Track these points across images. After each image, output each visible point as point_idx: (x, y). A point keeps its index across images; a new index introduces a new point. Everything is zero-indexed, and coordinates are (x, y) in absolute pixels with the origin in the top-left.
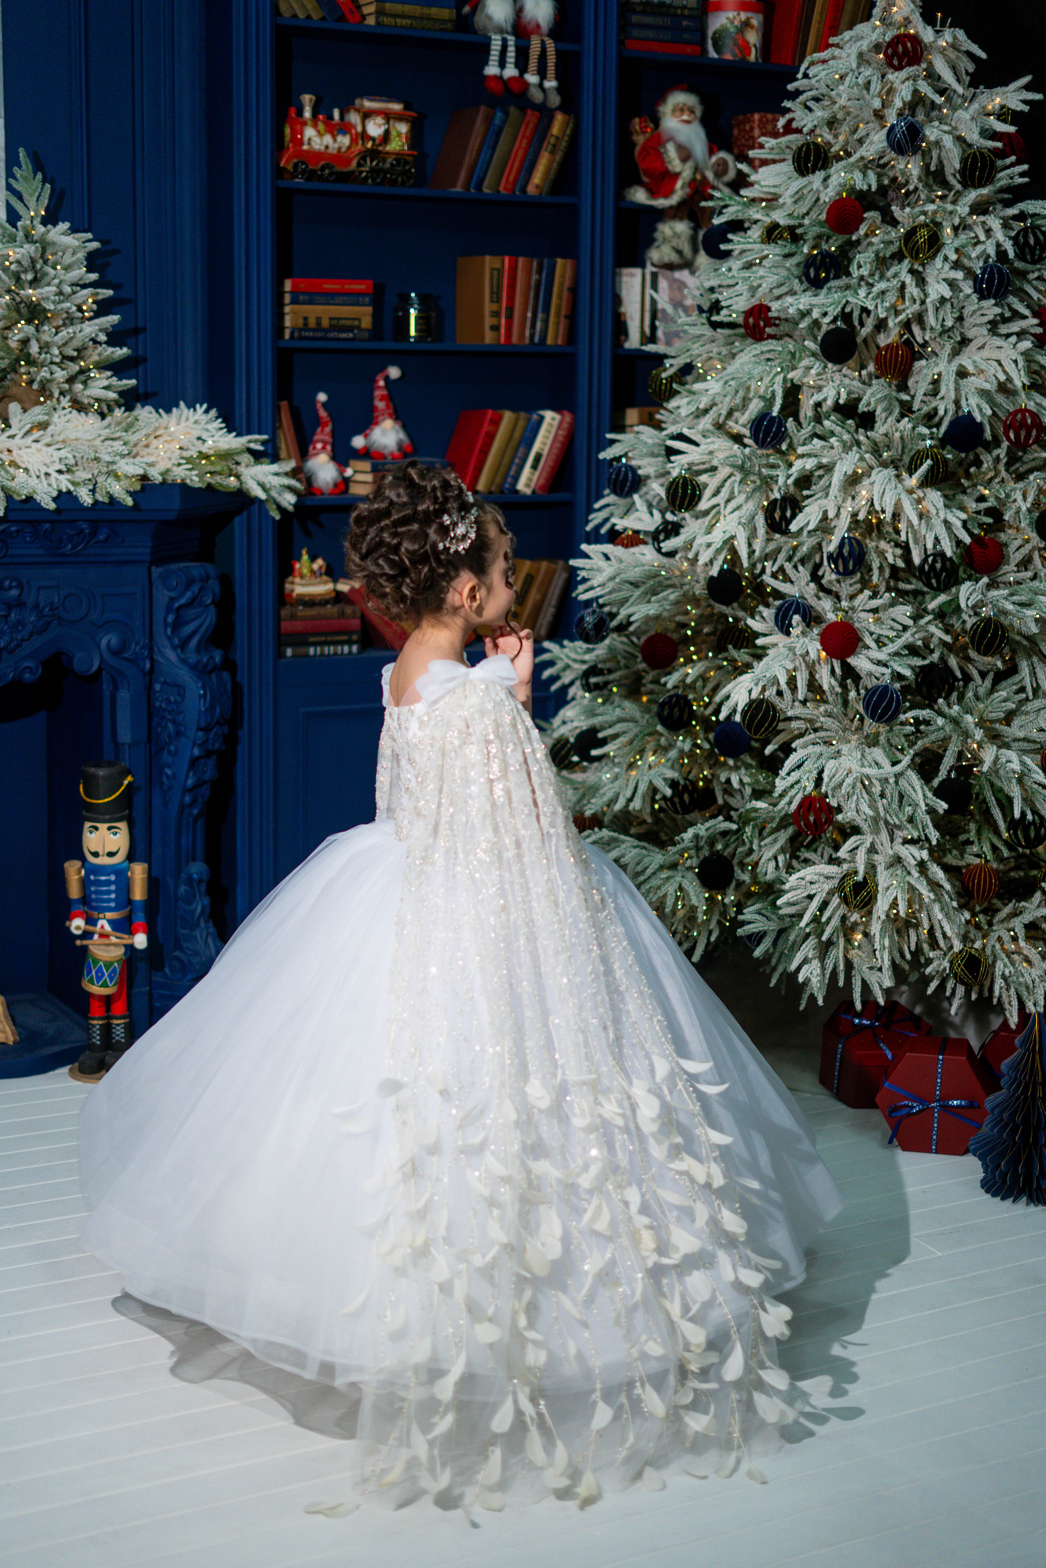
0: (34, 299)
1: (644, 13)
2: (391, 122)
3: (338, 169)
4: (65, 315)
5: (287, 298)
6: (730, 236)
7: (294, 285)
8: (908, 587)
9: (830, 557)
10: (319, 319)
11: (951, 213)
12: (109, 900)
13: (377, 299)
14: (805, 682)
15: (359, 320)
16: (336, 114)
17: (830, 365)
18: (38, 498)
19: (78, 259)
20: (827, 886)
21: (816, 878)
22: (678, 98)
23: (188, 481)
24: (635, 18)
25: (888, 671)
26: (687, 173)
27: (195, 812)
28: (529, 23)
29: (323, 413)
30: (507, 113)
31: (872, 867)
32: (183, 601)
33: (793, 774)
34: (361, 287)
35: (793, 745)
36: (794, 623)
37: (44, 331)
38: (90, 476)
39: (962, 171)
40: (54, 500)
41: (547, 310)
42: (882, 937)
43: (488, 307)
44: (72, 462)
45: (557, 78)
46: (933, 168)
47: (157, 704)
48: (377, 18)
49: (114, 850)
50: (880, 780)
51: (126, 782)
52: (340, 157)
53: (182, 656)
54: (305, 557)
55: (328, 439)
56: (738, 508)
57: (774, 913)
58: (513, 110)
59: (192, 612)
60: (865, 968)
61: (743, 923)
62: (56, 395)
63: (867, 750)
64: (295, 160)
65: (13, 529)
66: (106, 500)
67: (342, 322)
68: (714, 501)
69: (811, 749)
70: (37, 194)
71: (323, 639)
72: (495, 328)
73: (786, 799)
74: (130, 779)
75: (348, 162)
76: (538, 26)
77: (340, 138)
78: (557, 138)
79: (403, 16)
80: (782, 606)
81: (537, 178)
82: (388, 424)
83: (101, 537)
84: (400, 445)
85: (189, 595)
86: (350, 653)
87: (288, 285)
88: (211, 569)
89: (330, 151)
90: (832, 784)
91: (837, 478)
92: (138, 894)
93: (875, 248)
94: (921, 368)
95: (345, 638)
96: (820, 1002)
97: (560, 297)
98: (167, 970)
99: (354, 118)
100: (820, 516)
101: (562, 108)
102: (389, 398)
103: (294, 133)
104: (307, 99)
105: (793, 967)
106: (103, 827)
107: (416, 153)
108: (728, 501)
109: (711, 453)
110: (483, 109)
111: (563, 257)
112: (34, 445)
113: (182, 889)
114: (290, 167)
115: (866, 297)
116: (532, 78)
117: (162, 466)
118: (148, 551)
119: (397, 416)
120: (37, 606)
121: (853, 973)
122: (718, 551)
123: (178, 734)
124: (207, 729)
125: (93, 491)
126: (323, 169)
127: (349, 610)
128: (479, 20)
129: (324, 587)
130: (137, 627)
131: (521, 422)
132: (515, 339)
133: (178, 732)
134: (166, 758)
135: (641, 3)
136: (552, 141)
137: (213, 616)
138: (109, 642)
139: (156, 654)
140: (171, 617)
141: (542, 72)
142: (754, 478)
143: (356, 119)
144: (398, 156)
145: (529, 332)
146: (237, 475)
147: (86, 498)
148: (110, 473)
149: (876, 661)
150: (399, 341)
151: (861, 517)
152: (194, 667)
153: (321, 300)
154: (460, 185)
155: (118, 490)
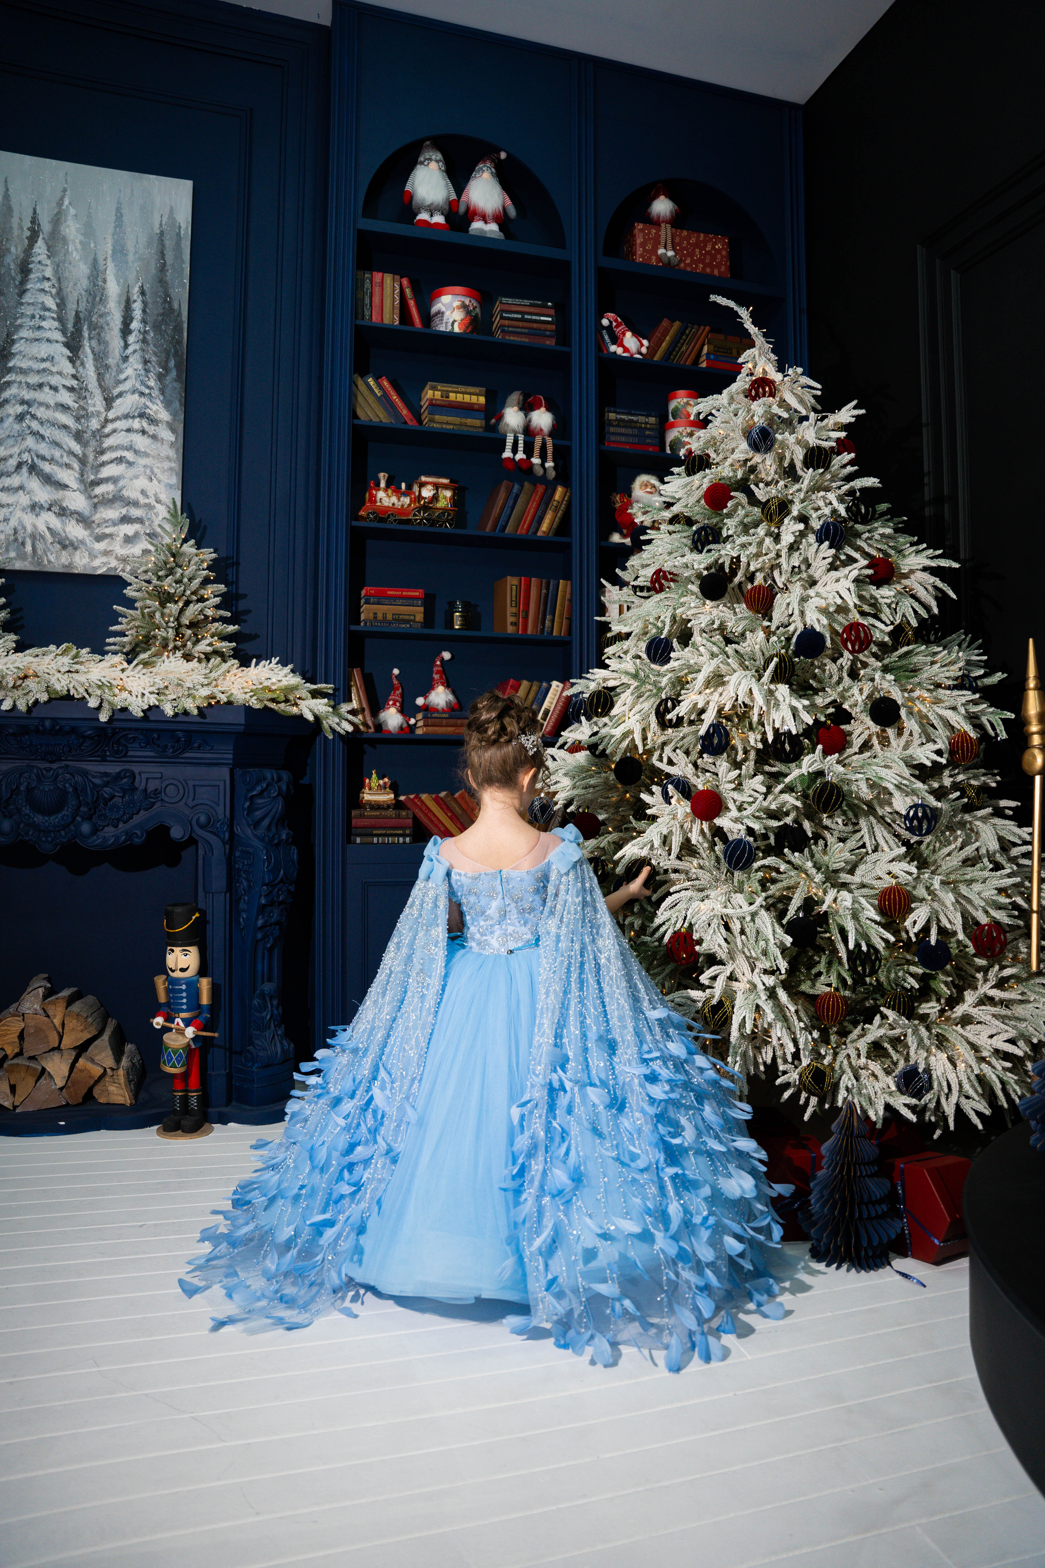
1: (618, 426)
2: (440, 490)
3: (401, 517)
5: (363, 601)
7: (367, 593)
8: (774, 769)
9: (701, 739)
10: (385, 615)
11: (799, 490)
13: (429, 603)
14: (679, 840)
15: (415, 616)
16: (403, 485)
17: (708, 602)
18: (131, 709)
19: (205, 564)
24: (609, 429)
25: (744, 828)
27: (269, 945)
28: (536, 428)
29: (395, 682)
30: (522, 486)
31: (730, 993)
32: (254, 792)
33: (667, 913)
34: (416, 594)
35: (671, 892)
36: (673, 794)
40: (143, 711)
41: (553, 613)
43: (510, 610)
45: (554, 461)
46: (786, 464)
47: (237, 866)
48: (431, 424)
50: (740, 920)
52: (402, 511)
53: (256, 832)
54: (374, 776)
55: (398, 698)
56: (639, 711)
58: (526, 484)
59: (260, 801)
63: (732, 895)
64: (367, 512)
67: (401, 617)
68: (624, 708)
69: (683, 894)
70: (180, 526)
71: (384, 832)
72: (515, 624)
73: (661, 933)
74: (197, 915)
75: (407, 513)
76: (541, 430)
77: (402, 499)
78: (558, 502)
79: (447, 423)
80: (666, 783)
81: (544, 527)
82: (441, 689)
84: (448, 703)
85: (259, 788)
86: (404, 842)
87: (363, 593)
89: (396, 506)
92: (205, 1000)
93: (740, 516)
94: (780, 602)
95: (400, 832)
97: (563, 606)
100: (691, 706)
101: (560, 481)
102: (443, 672)
103: (371, 495)
104: (385, 477)
106: (177, 950)
107: (457, 509)
110: (505, 483)
111: (564, 579)
113: (255, 1001)
114: (364, 515)
117: (231, 693)
118: (231, 756)
119: (448, 685)
120: (146, 791)
123: (252, 888)
124: (270, 885)
125: (175, 707)
126: (389, 517)
127: (404, 813)
128: (501, 427)
129: (388, 797)
130: (220, 810)
131: (534, 688)
132: (529, 632)
133: (249, 887)
134: (243, 905)
135: (616, 420)
136: (555, 504)
137: (279, 806)
138: (198, 819)
139: (238, 830)
140: (248, 804)
141: (543, 457)
142: (650, 687)
143: (416, 488)
144: (444, 510)
145: (540, 627)
146: (296, 705)
147: (169, 711)
148: (189, 695)
149: (736, 820)
150: (448, 632)
151: (727, 708)
152: (262, 840)
153: (387, 601)
154: (488, 529)
155: (191, 706)
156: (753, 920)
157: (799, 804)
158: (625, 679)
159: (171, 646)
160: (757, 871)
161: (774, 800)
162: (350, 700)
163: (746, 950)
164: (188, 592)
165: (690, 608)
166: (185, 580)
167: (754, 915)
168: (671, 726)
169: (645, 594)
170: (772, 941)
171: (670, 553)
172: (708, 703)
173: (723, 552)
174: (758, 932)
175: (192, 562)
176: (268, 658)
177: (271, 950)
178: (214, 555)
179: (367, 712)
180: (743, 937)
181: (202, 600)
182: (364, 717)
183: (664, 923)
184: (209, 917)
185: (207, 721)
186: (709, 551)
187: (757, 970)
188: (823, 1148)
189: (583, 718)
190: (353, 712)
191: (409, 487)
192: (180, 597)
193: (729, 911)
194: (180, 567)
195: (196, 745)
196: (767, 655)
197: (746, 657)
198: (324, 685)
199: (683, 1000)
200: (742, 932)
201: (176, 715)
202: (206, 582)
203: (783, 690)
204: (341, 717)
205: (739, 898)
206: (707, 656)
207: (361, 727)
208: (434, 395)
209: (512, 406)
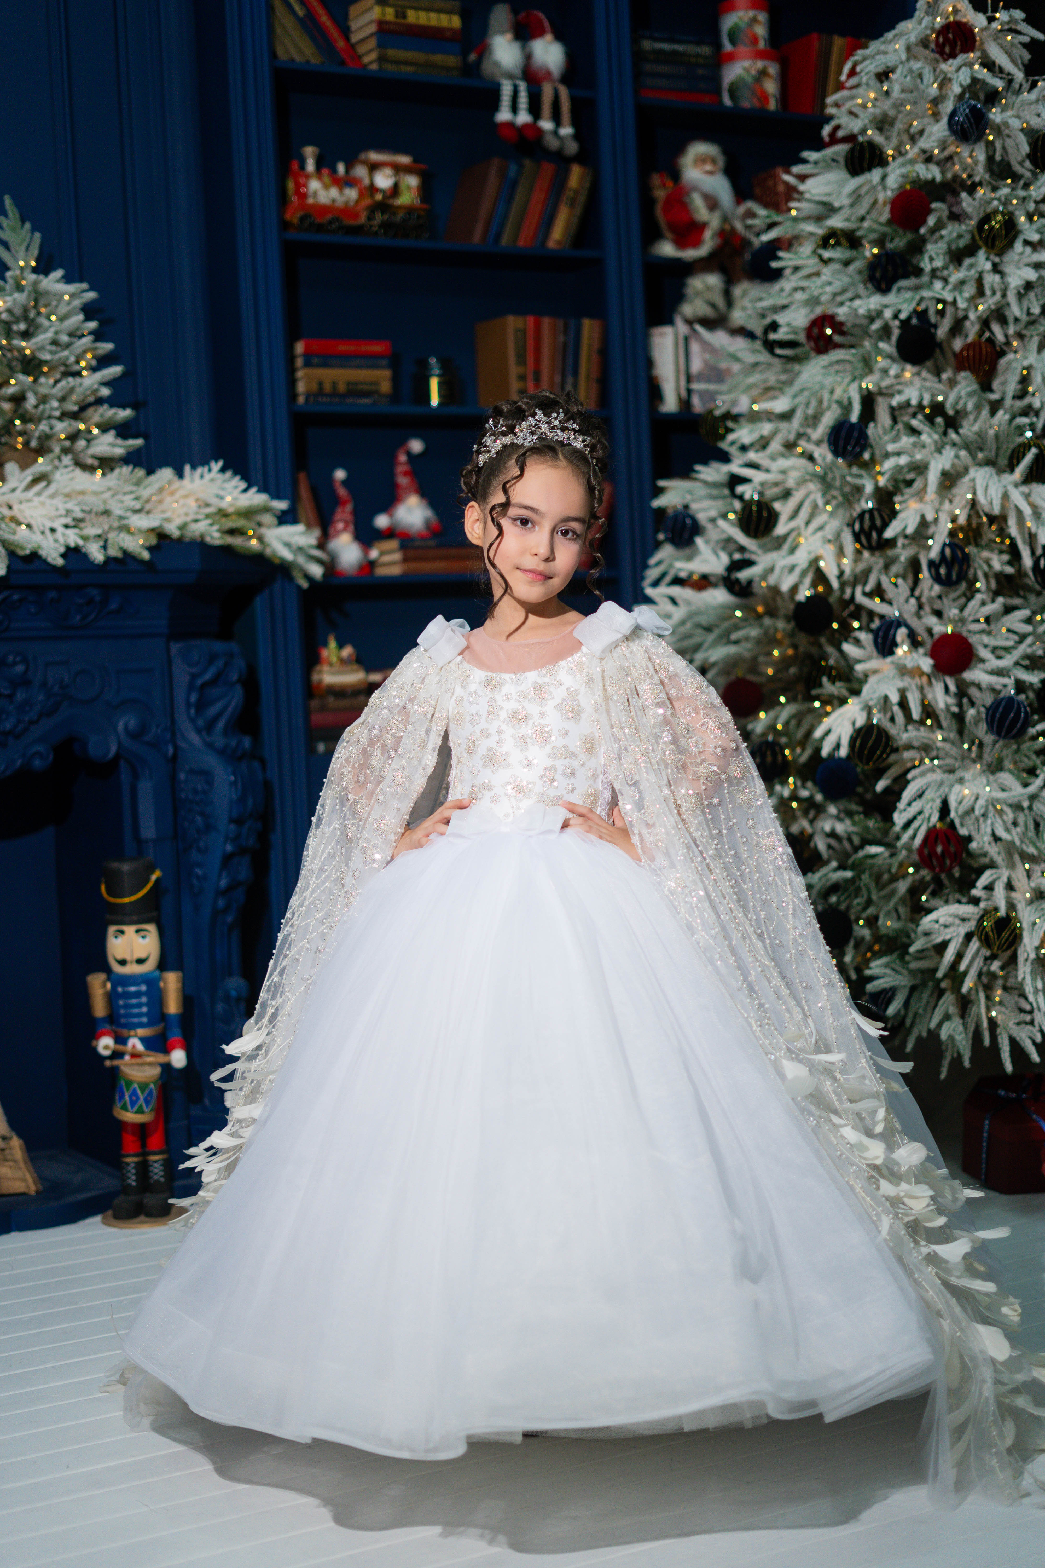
0: (28, 352)
1: (657, 61)
2: (400, 175)
3: (348, 222)
4: (62, 369)
5: (299, 362)
6: (781, 254)
7: (307, 347)
9: (931, 564)
10: (334, 385)
11: (1024, 199)
12: (140, 1015)
13: (395, 363)
14: (918, 702)
15: (378, 384)
16: (341, 168)
17: (909, 367)
18: (43, 553)
19: (75, 308)
20: (963, 930)
21: (950, 920)
22: (699, 149)
23: (208, 539)
24: (648, 67)
25: (1010, 682)
26: (715, 222)
27: (230, 919)
28: (540, 69)
29: (342, 492)
30: (521, 166)
31: (1011, 906)
32: (207, 677)
33: (914, 804)
34: (377, 348)
35: (909, 776)
36: (899, 639)
37: (41, 384)
38: (98, 531)
39: (1031, 157)
40: (63, 556)
41: (576, 373)
42: (1034, 979)
43: (514, 370)
44: (80, 515)
45: (573, 125)
46: (998, 158)
47: (183, 795)
48: (380, 65)
49: (142, 955)
50: (1011, 806)
51: (154, 877)
52: (347, 211)
53: (209, 739)
54: (333, 644)
55: (349, 517)
56: (821, 528)
57: (903, 967)
58: (526, 163)
59: (216, 691)
60: (1011, 1024)
61: (871, 979)
62: (57, 450)
63: (991, 778)
64: (299, 214)
65: (16, 597)
66: (119, 555)
67: (360, 387)
68: (793, 524)
69: (930, 777)
70: (25, 244)
73: (910, 832)
75: (357, 216)
76: (549, 73)
77: (346, 191)
78: (576, 191)
79: (406, 63)
80: (879, 629)
81: (558, 233)
82: (412, 500)
83: (113, 606)
84: (427, 523)
85: (212, 670)
87: (299, 347)
88: (234, 646)
89: (337, 204)
90: (961, 810)
91: (933, 477)
92: (173, 1007)
93: (946, 239)
94: (1009, 363)
96: (967, 1064)
97: (589, 360)
98: (207, 1102)
99: (360, 172)
100: (918, 519)
101: (580, 158)
102: (413, 473)
103: (298, 186)
104: (310, 152)
105: (933, 1025)
106: (130, 930)
107: (428, 207)
108: (808, 523)
109: (784, 472)
110: (496, 162)
111: (591, 316)
112: (36, 499)
113: (220, 1007)
114: (295, 220)
115: (943, 288)
116: (546, 125)
117: (178, 521)
118: (166, 623)
119: (421, 493)
120: (44, 684)
121: (999, 1031)
122: (804, 574)
123: (209, 827)
124: (238, 821)
125: (105, 547)
126: (331, 222)
128: (487, 67)
129: (356, 677)
130: (157, 708)
133: (206, 826)
134: (196, 857)
136: (571, 194)
137: (238, 696)
138: (127, 725)
139: (183, 739)
140: (195, 696)
141: (556, 118)
143: (366, 174)
144: (410, 210)
146: (259, 537)
147: (96, 554)
148: (124, 528)
149: (997, 672)
150: (420, 410)
152: (217, 752)
153: (336, 362)
154: (477, 237)
155: (133, 545)
160: (1033, 739)
167: (1030, 800)
174: (1036, 822)
176: (205, 462)
177: (231, 930)
183: (915, 818)
191: (352, 171)
208: (384, 14)
209: (503, 32)
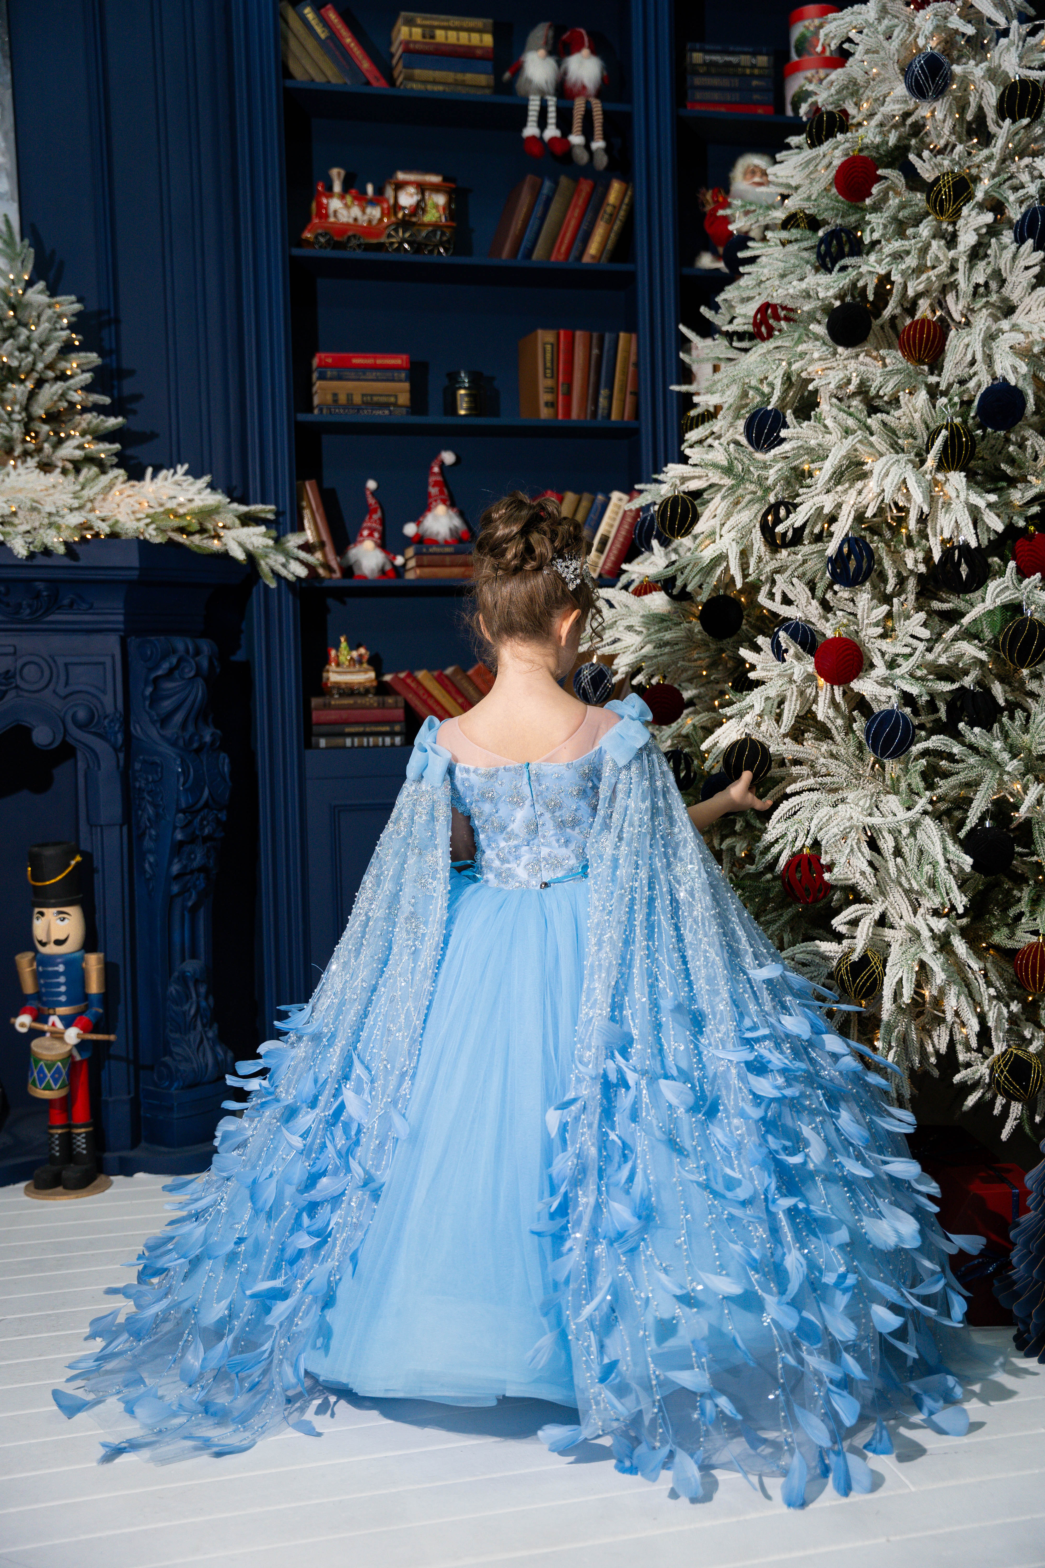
1: (708, 74)
2: (427, 194)
3: (369, 240)
5: (315, 376)
7: (322, 360)
8: (946, 606)
10: (350, 396)
15: (396, 397)
16: (370, 189)
17: (840, 349)
23: (145, 537)
24: (694, 80)
25: (895, 693)
27: (191, 901)
28: (575, 85)
29: (371, 501)
30: (556, 183)
31: (879, 945)
32: (161, 672)
34: (396, 361)
41: (610, 385)
43: (544, 383)
45: (605, 138)
47: (137, 785)
48: (405, 84)
49: (62, 937)
51: (73, 863)
52: (370, 230)
53: (164, 732)
54: (344, 644)
55: (376, 526)
58: (564, 181)
59: (170, 685)
63: (882, 798)
64: (318, 232)
66: (41, 551)
67: (375, 399)
68: (711, 523)
69: (806, 797)
70: (21, 261)
71: (361, 729)
72: (552, 405)
74: (78, 858)
75: (379, 234)
76: (584, 87)
77: (369, 210)
78: (614, 207)
79: (435, 82)
81: (593, 248)
82: (441, 510)
84: (453, 531)
85: (166, 666)
86: (393, 745)
87: (316, 361)
89: (360, 222)
93: (892, 209)
94: (956, 341)
95: (386, 729)
97: (625, 373)
98: (155, 1077)
99: (387, 190)
101: (616, 173)
102: (444, 484)
103: (320, 206)
104: (337, 173)
107: (454, 224)
108: (724, 521)
110: (529, 179)
111: (627, 331)
113: (172, 987)
114: (313, 238)
115: (878, 261)
117: (114, 519)
118: (121, 618)
119: (452, 503)
123: (158, 817)
124: (190, 811)
125: (30, 543)
126: (350, 239)
127: (390, 700)
128: (520, 85)
129: (365, 677)
130: (108, 699)
131: (585, 504)
132: (574, 415)
133: (157, 815)
134: (148, 844)
135: (705, 64)
136: (609, 209)
137: (199, 691)
138: (74, 717)
139: (136, 730)
140: (149, 690)
141: (588, 132)
142: (752, 487)
143: (389, 192)
144: (436, 226)
145: (590, 408)
146: (218, 537)
147: (20, 548)
148: (51, 525)
149: (885, 682)
150: (449, 420)
151: (869, 514)
152: (174, 744)
153: (353, 375)
154: (505, 253)
155: (55, 540)
156: (913, 834)
157: (983, 656)
158: (715, 477)
159: (18, 451)
160: (916, 759)
161: (946, 650)
162: (302, 529)
163: (903, 880)
164: (40, 366)
165: (812, 361)
166: (35, 346)
167: (914, 826)
168: (785, 545)
169: (745, 344)
170: (942, 864)
171: (783, 276)
172: (839, 506)
173: (864, 269)
174: (921, 852)
175: (44, 318)
176: (171, 465)
177: (194, 910)
178: (77, 307)
179: (329, 548)
180: (899, 860)
181: (63, 377)
182: (325, 555)
183: (777, 841)
184: (97, 863)
185: (81, 563)
186: (843, 269)
187: (921, 911)
188: (1027, 1177)
189: (655, 543)
190: (306, 547)
191: (380, 191)
192: (28, 374)
193: (876, 820)
194: (26, 325)
195: (66, 602)
196: (933, 426)
197: (900, 433)
198: (258, 507)
199: (809, 957)
200: (898, 852)
201: (32, 555)
202: (67, 349)
203: (957, 479)
204: (288, 555)
205: (892, 802)
206: (836, 433)
207: (321, 571)
208: (411, 34)
209: (537, 49)
